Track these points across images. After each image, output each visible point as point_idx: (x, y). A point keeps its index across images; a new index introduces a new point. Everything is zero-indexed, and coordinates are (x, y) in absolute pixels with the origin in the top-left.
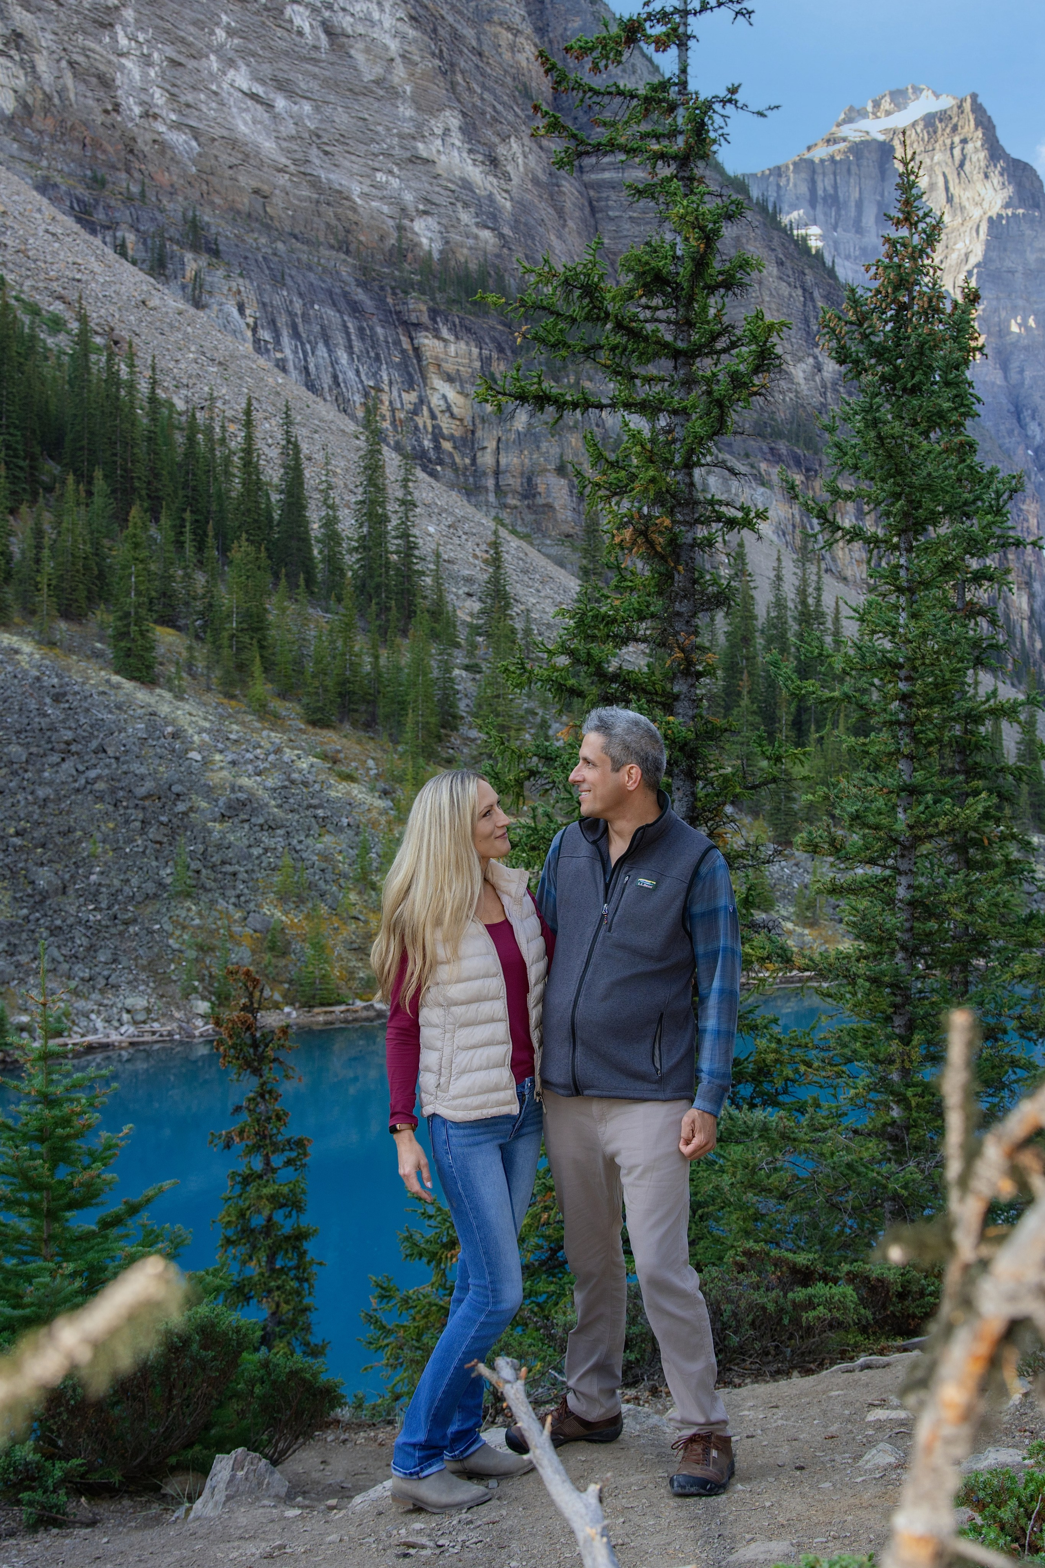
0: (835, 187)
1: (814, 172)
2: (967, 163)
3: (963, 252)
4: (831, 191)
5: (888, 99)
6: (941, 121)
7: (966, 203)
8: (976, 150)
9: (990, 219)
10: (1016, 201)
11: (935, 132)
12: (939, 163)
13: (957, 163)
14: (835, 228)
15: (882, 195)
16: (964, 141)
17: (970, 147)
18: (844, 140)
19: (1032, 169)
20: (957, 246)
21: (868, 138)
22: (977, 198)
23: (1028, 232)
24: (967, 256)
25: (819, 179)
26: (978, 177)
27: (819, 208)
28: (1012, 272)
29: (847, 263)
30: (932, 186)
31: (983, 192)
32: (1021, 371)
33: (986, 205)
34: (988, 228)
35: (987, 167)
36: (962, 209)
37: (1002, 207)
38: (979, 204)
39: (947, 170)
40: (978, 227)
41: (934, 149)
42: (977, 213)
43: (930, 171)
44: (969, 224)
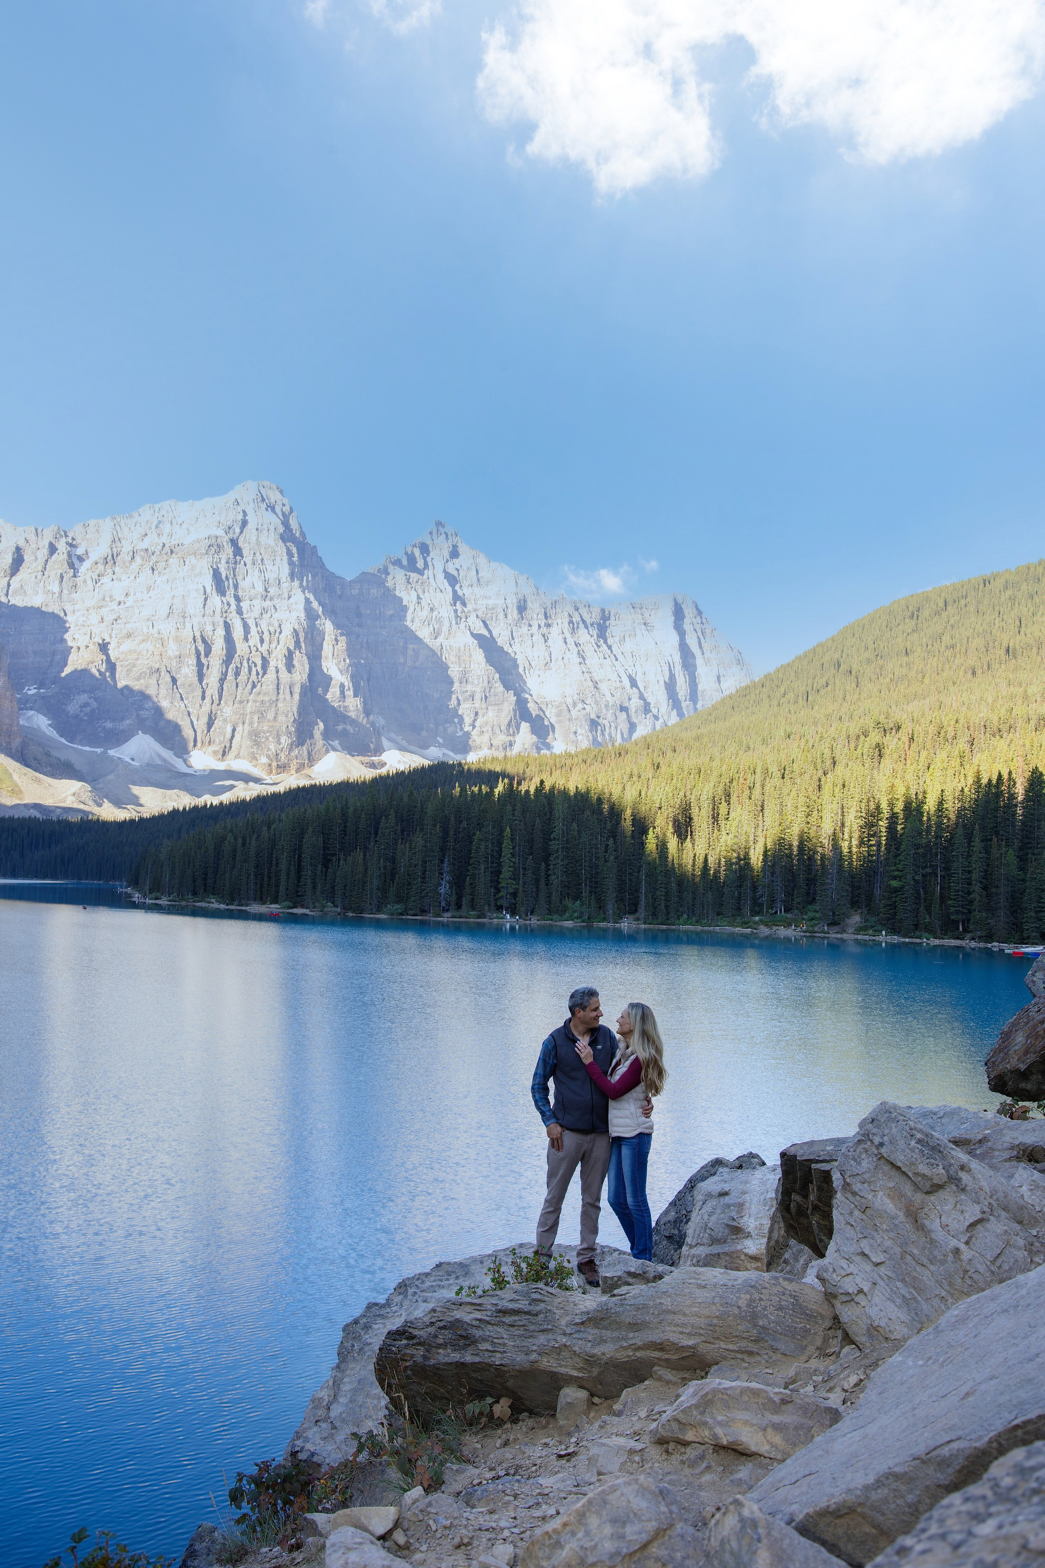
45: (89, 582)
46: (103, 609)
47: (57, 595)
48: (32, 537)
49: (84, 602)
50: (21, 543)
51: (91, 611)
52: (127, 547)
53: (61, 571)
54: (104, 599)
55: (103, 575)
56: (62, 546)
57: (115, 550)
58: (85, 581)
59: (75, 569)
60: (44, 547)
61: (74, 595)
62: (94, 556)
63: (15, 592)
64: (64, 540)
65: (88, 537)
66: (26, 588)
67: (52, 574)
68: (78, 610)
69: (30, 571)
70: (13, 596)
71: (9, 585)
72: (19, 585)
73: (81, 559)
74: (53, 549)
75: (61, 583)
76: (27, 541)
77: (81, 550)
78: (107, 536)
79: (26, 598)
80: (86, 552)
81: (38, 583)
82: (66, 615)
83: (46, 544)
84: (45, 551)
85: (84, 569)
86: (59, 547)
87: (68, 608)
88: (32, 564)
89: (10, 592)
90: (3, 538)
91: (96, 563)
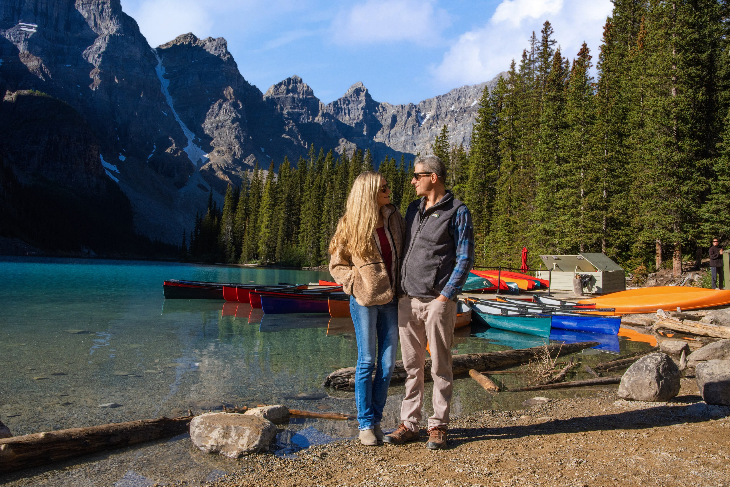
0: (47, 9)
2: (104, 12)
3: (98, 46)
4: (45, 11)
8: (108, 7)
9: (110, 36)
10: (122, 31)
12: (92, 9)
13: (100, 11)
14: (45, 27)
15: (68, 18)
16: (104, 3)
17: (106, 6)
19: (135, 21)
20: (97, 44)
22: (106, 27)
23: (125, 44)
24: (100, 48)
26: (108, 18)
27: (38, 17)
28: (118, 58)
29: (48, 42)
30: (89, 18)
31: (109, 24)
32: (116, 97)
33: (110, 30)
34: (109, 39)
35: (112, 15)
36: (101, 29)
37: (116, 32)
38: (107, 29)
39: (95, 13)
40: (106, 38)
41: (91, 4)
42: (106, 32)
43: (89, 12)
44: (102, 36)
45: (426, 129)
46: (432, 141)
47: (411, 136)
48: (401, 109)
49: (423, 139)
50: (395, 113)
51: (427, 142)
52: (444, 110)
53: (413, 125)
54: (433, 137)
55: (432, 125)
56: (413, 113)
57: (438, 112)
58: (424, 129)
59: (419, 123)
60: (405, 114)
61: (419, 136)
62: (428, 116)
63: (392, 136)
64: (414, 109)
65: (426, 107)
66: (397, 134)
67: (409, 126)
68: (421, 143)
69: (399, 126)
70: (392, 138)
71: (390, 133)
72: (394, 133)
73: (423, 118)
74: (409, 114)
75: (413, 130)
76: (398, 112)
77: (423, 114)
78: (434, 106)
79: (397, 139)
80: (425, 115)
81: (402, 131)
82: (415, 145)
83: (406, 112)
84: (406, 116)
85: (423, 123)
86: (412, 113)
87: (416, 142)
88: (400, 122)
89: (390, 136)
90: (388, 111)
91: (429, 119)
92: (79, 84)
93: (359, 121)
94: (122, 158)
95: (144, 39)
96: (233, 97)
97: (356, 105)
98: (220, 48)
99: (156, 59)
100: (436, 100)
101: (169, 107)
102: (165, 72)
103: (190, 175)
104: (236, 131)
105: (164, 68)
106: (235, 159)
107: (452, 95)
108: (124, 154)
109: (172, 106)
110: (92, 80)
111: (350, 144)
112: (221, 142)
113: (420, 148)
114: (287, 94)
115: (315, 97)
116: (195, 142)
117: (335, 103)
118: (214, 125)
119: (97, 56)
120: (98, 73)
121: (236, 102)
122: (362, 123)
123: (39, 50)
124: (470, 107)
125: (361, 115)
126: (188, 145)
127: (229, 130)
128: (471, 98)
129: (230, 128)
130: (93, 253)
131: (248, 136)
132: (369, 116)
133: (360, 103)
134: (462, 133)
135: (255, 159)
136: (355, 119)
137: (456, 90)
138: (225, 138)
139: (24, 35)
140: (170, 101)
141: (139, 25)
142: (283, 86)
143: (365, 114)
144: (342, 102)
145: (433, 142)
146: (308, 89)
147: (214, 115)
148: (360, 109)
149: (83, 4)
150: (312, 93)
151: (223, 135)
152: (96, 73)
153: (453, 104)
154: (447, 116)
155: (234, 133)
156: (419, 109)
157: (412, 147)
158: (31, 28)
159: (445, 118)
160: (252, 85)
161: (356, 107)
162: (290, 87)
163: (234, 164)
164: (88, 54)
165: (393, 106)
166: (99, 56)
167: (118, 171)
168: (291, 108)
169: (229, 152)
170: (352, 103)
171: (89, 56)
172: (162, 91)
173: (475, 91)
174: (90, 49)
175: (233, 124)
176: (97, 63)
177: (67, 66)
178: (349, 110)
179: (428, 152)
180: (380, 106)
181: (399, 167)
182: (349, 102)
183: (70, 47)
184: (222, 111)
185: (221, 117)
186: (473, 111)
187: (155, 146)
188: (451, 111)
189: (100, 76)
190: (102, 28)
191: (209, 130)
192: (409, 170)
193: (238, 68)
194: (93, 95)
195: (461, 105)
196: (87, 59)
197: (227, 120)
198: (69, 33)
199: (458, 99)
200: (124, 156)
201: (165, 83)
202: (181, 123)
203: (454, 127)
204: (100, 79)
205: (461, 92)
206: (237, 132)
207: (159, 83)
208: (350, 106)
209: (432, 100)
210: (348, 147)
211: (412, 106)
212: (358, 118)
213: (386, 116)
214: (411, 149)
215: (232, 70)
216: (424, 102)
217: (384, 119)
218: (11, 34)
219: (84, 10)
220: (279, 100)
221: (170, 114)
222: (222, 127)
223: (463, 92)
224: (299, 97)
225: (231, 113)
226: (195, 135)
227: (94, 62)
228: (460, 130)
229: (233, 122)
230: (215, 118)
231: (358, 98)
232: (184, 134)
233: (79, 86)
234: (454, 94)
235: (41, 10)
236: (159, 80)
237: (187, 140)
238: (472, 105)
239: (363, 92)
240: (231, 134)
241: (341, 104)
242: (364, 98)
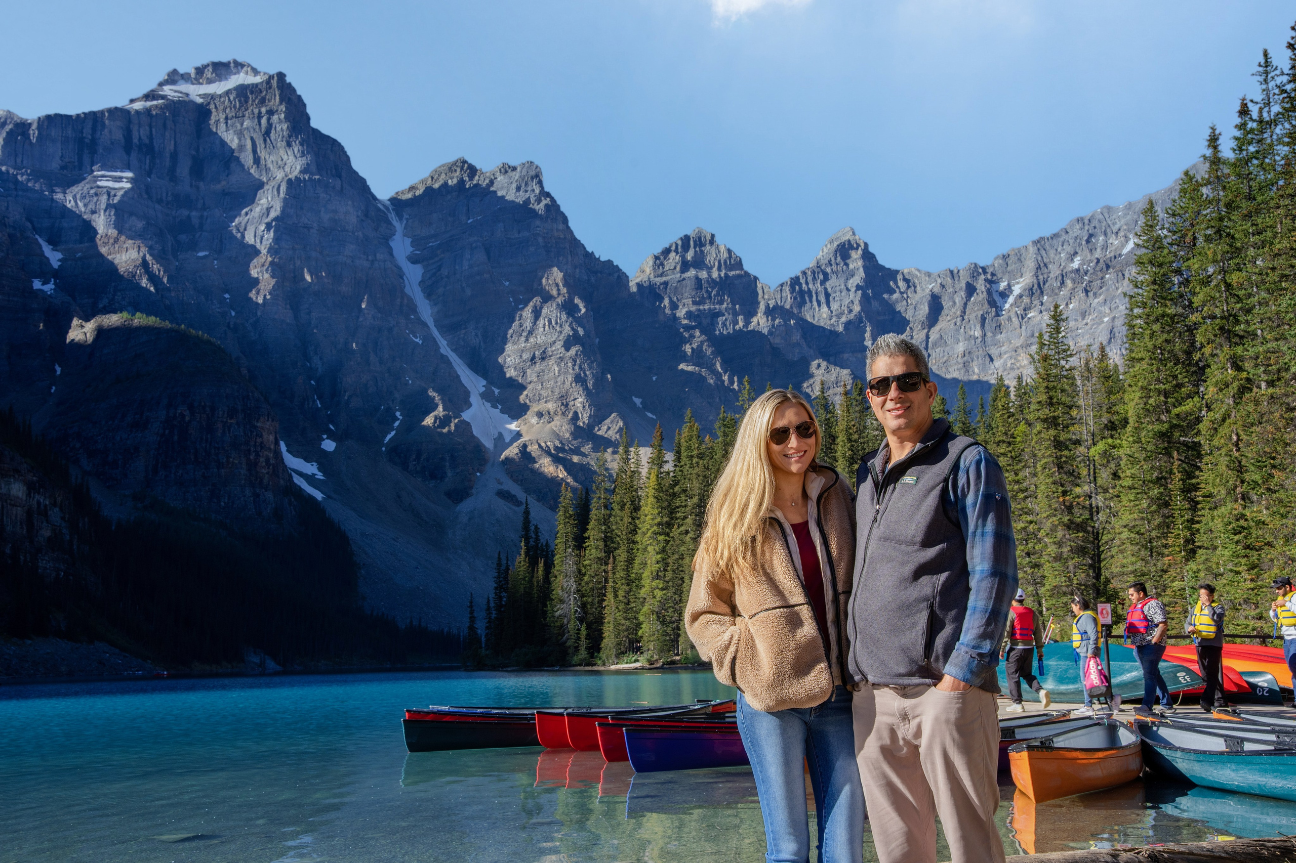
0: (151, 137)
1: (130, 121)
2: (273, 131)
3: (265, 206)
4: (147, 141)
5: (210, 69)
6: (252, 93)
7: (270, 165)
8: (280, 121)
9: (290, 182)
10: (313, 168)
11: (246, 102)
12: (247, 128)
13: (263, 130)
14: (149, 175)
15: (197, 150)
16: (271, 113)
17: (275, 118)
18: (163, 97)
19: (339, 144)
20: (262, 202)
21: (186, 99)
22: (280, 162)
23: (323, 195)
24: (268, 210)
25: (135, 129)
26: (281, 144)
27: (134, 155)
28: (309, 228)
29: (157, 206)
30: (241, 147)
31: (285, 157)
32: (309, 313)
33: (287, 169)
34: (287, 188)
35: (290, 136)
36: (267, 170)
37: (301, 172)
38: (281, 167)
39: (255, 136)
40: (279, 186)
41: (244, 116)
42: (280, 175)
43: (240, 134)
44: (272, 183)
45: (1015, 319)
46: (1031, 347)
47: (980, 340)
48: (949, 280)
49: (1010, 343)
50: (937, 290)
51: (1020, 351)
52: (1054, 271)
53: (981, 312)
54: (1033, 336)
55: (1030, 309)
56: (981, 285)
57: (1041, 277)
58: (1010, 319)
59: (997, 307)
60: (961, 289)
61: (999, 336)
62: (1017, 290)
63: (935, 344)
64: (983, 277)
65: (1009, 268)
66: (945, 337)
67: (972, 317)
68: (1005, 353)
69: (949, 318)
70: (933, 348)
71: (928, 337)
72: (938, 336)
73: (1004, 295)
74: (971, 290)
75: (983, 325)
76: (943, 286)
77: (1003, 285)
78: (1030, 264)
79: (947, 349)
80: (1009, 286)
81: (958, 330)
82: (992, 360)
83: (963, 285)
84: (963, 294)
85: (1007, 306)
86: (978, 286)
87: (994, 351)
88: (951, 311)
89: (930, 345)
90: (918, 288)
91: (1020, 296)
92: (227, 292)
93: (852, 316)
94: (329, 445)
95: (363, 181)
96: (564, 290)
97: (842, 280)
98: (526, 184)
99: (389, 223)
100: (1032, 250)
101: (425, 325)
102: (411, 249)
103: (478, 471)
104: (574, 365)
105: (408, 241)
106: (577, 427)
107: (1072, 234)
108: (332, 436)
109: (430, 323)
110: (256, 281)
111: (835, 371)
112: (543, 392)
113: (1005, 364)
114: (683, 271)
115: (746, 272)
116: (486, 396)
117: (795, 281)
118: (526, 356)
119: (263, 227)
120: (267, 264)
121: (571, 300)
122: (861, 321)
123: (140, 225)
124: (1120, 255)
125: (857, 302)
126: (470, 405)
127: (558, 365)
128: (1121, 234)
129: (561, 359)
130: (271, 665)
131: (603, 374)
132: (875, 305)
133: (853, 276)
134: (1106, 319)
135: (621, 424)
136: (842, 314)
137: (1080, 220)
138: (552, 382)
139: (105, 197)
140: (426, 311)
141: (349, 153)
142: (672, 255)
143: (865, 299)
144: (810, 278)
145: (1034, 348)
146: (730, 257)
147: (524, 334)
148: (853, 289)
149: (226, 118)
150: (739, 264)
151: (546, 377)
152: (263, 265)
153: (1076, 253)
154: (1063, 283)
155: (571, 371)
156: (993, 275)
157: (984, 364)
158: (119, 179)
159: (1060, 288)
160: (602, 259)
161: (843, 286)
162: (690, 256)
163: (575, 438)
164: (243, 224)
165: (929, 275)
166: (269, 226)
167: (320, 476)
168: (694, 303)
169: (563, 414)
170: (834, 277)
171: (245, 229)
172: (408, 290)
173: (1129, 217)
174: (247, 214)
175: (567, 350)
176: (264, 242)
177: (201, 254)
178: (827, 295)
179: (1025, 372)
180: (900, 277)
181: (955, 414)
182: (826, 275)
183: (205, 214)
184: (541, 323)
185: (542, 337)
186: (1127, 265)
187: (398, 414)
188: (1072, 271)
189: (273, 270)
190: (271, 166)
191: (515, 369)
192: (978, 418)
193: (570, 224)
194: (259, 314)
195: (1098, 254)
196: (243, 236)
197: (554, 342)
198: (201, 184)
199: (1088, 241)
200: (334, 440)
201: (414, 274)
202: (453, 357)
203: (1083, 307)
204: (273, 277)
205: (1095, 223)
206: (577, 368)
207: (401, 275)
208: (828, 285)
209: (1023, 251)
210: (833, 378)
211: (977, 270)
212: (851, 311)
213: (914, 298)
214: (984, 368)
215: (558, 230)
216: (1005, 257)
217: (912, 307)
218: (78, 196)
219: (231, 132)
220: (666, 288)
221: (430, 341)
222: (543, 359)
223: (1100, 221)
224: (710, 276)
225: (561, 326)
226: (484, 382)
227: (258, 241)
228: (1100, 312)
229: (567, 346)
230: (527, 340)
231: (847, 265)
232: (460, 382)
233: (227, 296)
234: (1076, 231)
235: (140, 139)
236: (399, 268)
237: (467, 394)
238: (1125, 251)
239: (857, 249)
240: (565, 373)
241: (807, 283)
242: (860, 263)
